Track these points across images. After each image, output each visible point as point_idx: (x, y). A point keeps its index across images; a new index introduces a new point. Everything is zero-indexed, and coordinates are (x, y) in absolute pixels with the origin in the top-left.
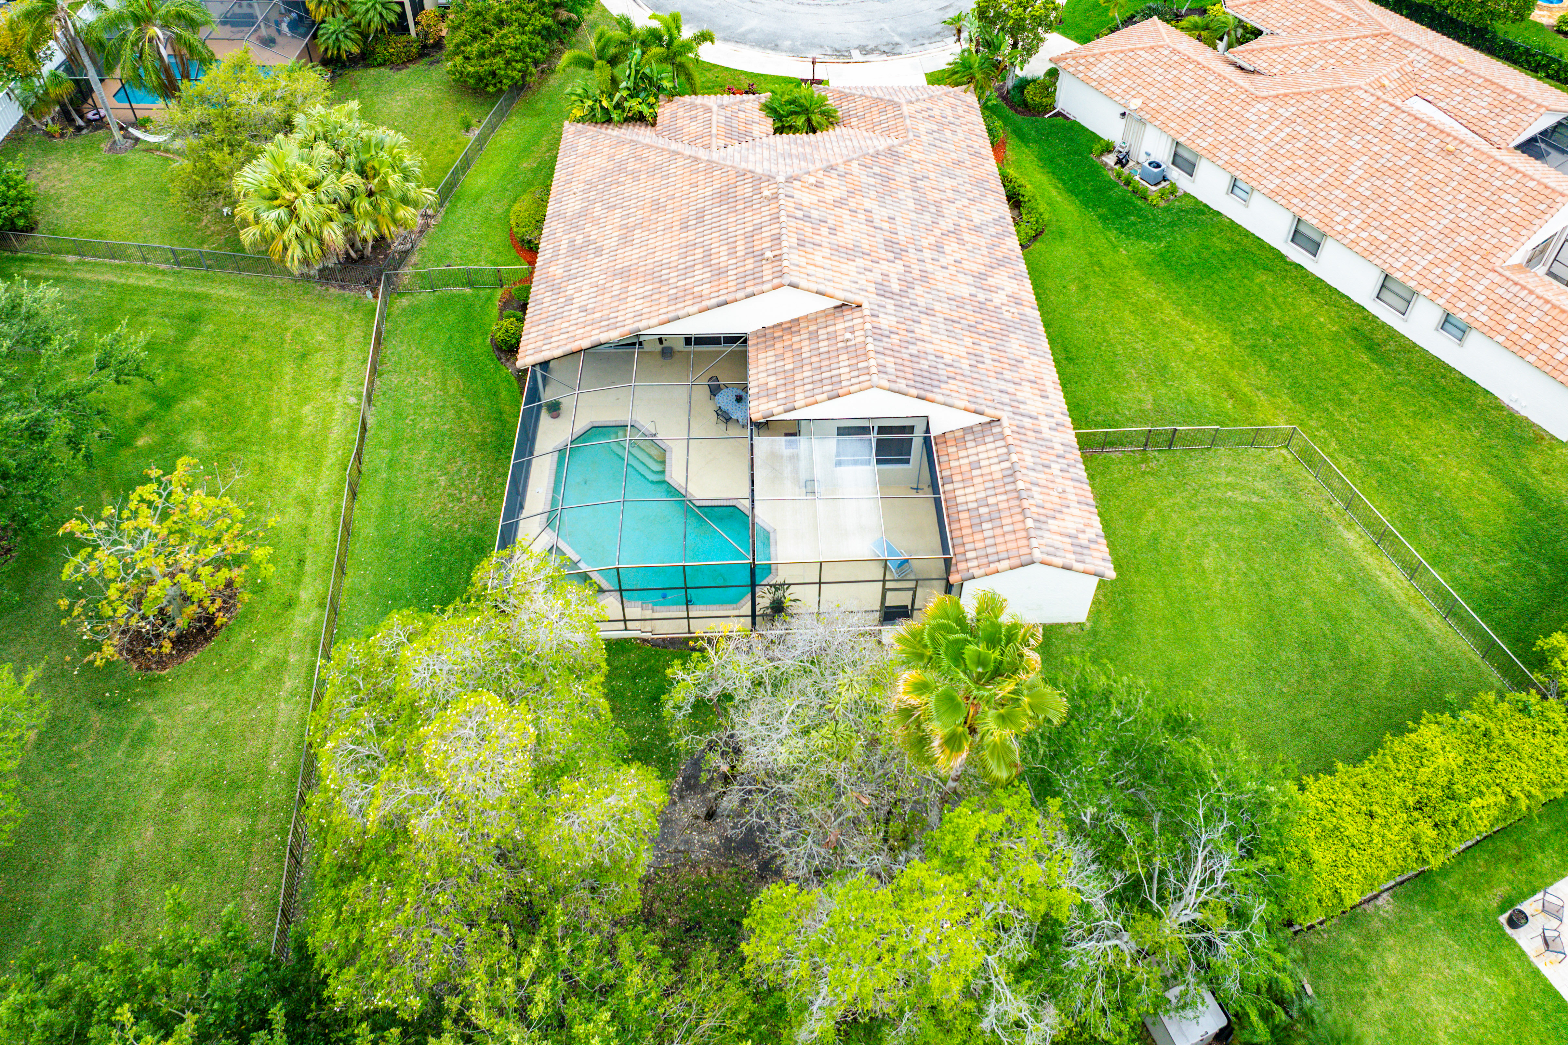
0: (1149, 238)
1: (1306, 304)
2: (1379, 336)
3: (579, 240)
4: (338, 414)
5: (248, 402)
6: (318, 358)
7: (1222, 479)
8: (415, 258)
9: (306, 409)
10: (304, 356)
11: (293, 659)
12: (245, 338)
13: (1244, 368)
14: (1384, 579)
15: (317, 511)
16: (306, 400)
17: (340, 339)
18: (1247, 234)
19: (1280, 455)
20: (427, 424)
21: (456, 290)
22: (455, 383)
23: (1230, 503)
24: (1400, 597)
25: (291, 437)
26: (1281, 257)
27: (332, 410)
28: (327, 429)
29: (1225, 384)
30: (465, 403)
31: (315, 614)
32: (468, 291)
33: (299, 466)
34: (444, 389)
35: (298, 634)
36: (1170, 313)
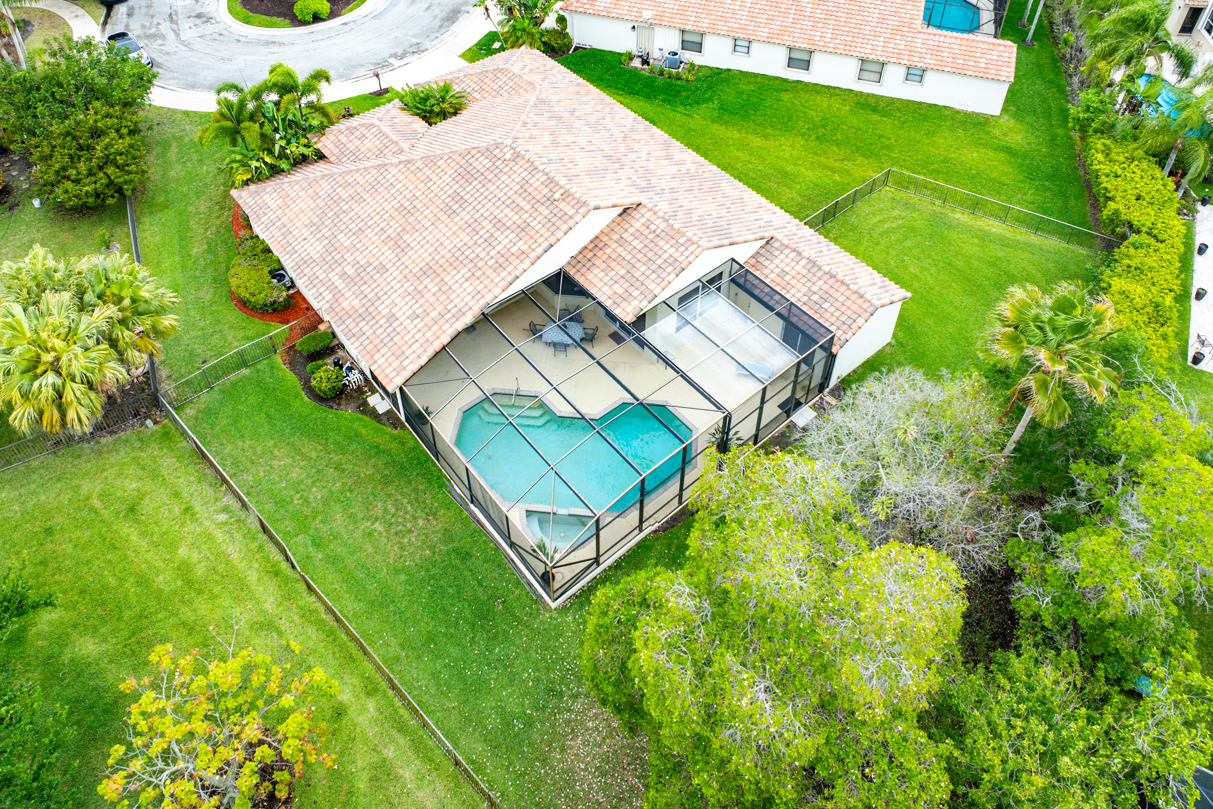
0: (705, 101)
1: (823, 102)
2: (872, 101)
3: (351, 271)
4: (219, 536)
5: (113, 582)
6: (147, 505)
7: (875, 220)
8: (163, 372)
9: (183, 552)
10: (132, 510)
11: (390, 753)
12: (49, 531)
13: (825, 153)
14: (993, 230)
15: (283, 624)
16: (173, 545)
17: (155, 475)
18: (756, 75)
19: (888, 191)
20: (316, 494)
21: (233, 377)
22: (310, 449)
23: (892, 231)
24: (1009, 235)
25: (189, 583)
26: (786, 81)
27: (210, 537)
28: (221, 555)
29: (825, 167)
30: (335, 458)
31: (371, 705)
32: (245, 372)
33: (226, 601)
34: (304, 457)
35: (372, 731)
36: (756, 142)
